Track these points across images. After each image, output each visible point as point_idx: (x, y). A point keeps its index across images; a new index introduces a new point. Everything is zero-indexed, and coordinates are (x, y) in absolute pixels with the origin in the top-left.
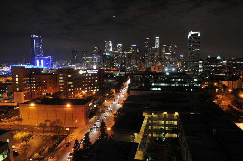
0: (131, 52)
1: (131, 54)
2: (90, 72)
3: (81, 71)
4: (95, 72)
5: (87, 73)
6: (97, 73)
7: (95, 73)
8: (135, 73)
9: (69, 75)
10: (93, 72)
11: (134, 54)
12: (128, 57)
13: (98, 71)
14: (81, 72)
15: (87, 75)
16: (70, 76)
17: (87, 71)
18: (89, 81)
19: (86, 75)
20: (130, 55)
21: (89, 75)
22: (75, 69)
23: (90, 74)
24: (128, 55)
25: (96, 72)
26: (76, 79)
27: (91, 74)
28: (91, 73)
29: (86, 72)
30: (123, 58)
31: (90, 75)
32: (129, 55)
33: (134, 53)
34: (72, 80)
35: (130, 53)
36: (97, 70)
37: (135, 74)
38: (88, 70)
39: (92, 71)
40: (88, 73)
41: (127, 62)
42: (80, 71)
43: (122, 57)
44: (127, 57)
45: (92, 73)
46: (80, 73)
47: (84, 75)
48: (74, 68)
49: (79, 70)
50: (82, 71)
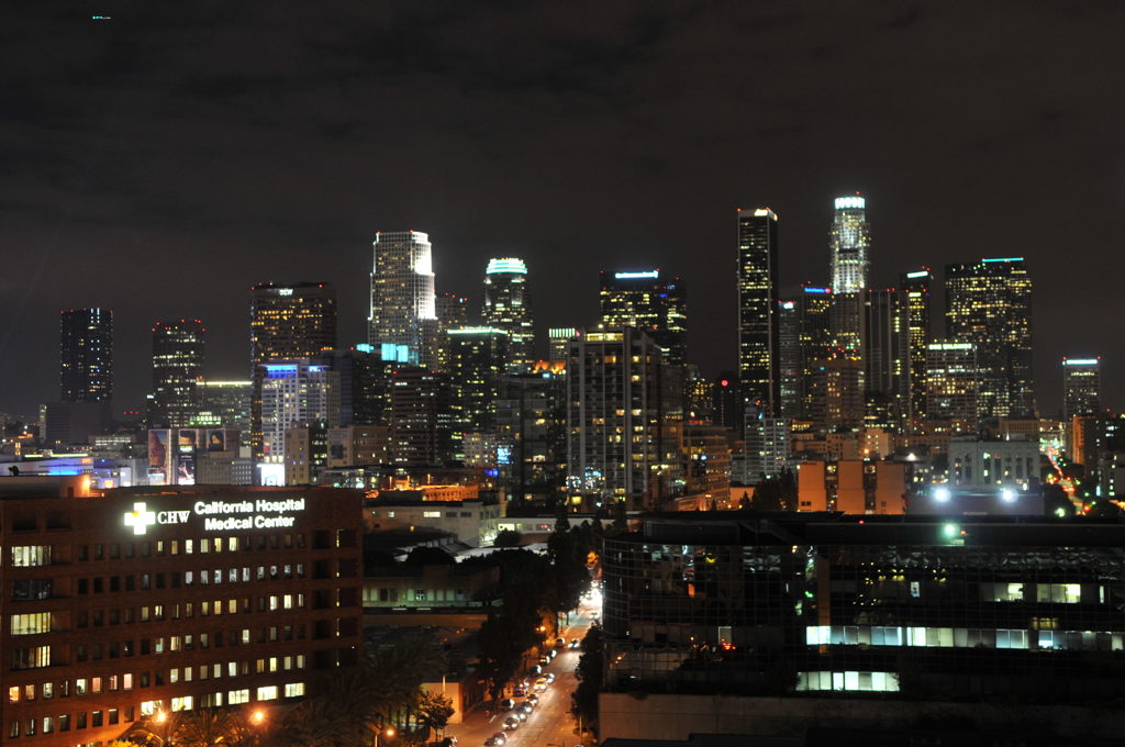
0: (611, 337)
1: (610, 348)
2: (222, 517)
3: (140, 506)
4: (274, 514)
5: (195, 527)
6: (288, 522)
7: (269, 523)
8: (649, 523)
9: (16, 550)
10: (254, 514)
11: (636, 351)
12: (588, 380)
13: (300, 505)
14: (139, 520)
15: (196, 546)
16: (25, 556)
17: (201, 508)
18: (218, 604)
19: (189, 544)
20: (606, 360)
21: (218, 542)
22: (86, 485)
23: (225, 535)
24: (580, 360)
25: (287, 514)
26: (91, 587)
27: (234, 533)
28: (232, 524)
29: (193, 516)
30: (538, 388)
31: (225, 544)
32: (588, 361)
33: (642, 343)
34: (50, 597)
35: (597, 345)
36: (297, 498)
37: (649, 532)
38: (208, 501)
39: (246, 507)
40: (210, 525)
41: (576, 423)
42: (131, 509)
43: (526, 382)
44: (575, 380)
45: (247, 524)
46: (132, 528)
47: (167, 547)
48: (69, 484)
49: (124, 498)
50: (149, 508)
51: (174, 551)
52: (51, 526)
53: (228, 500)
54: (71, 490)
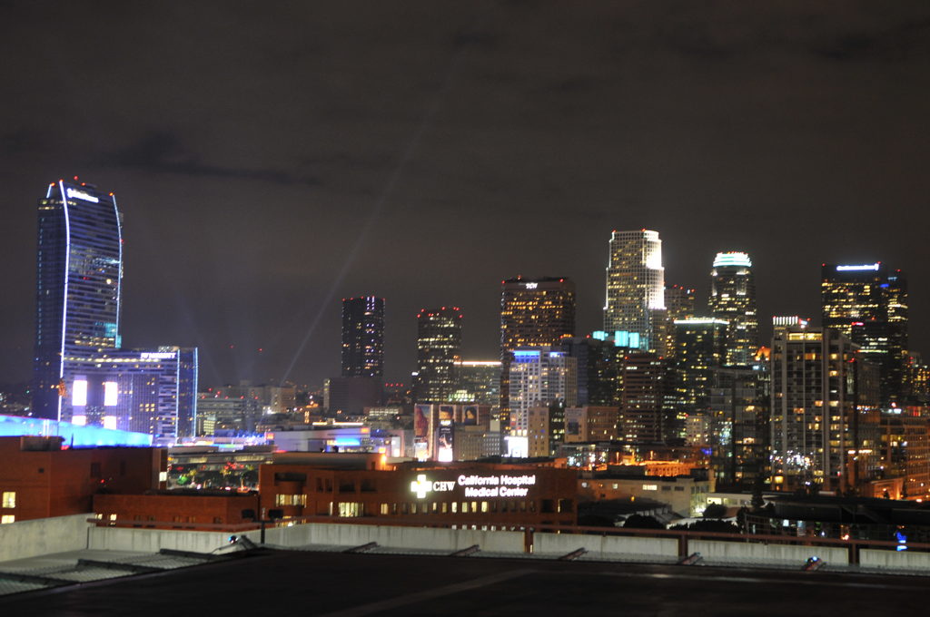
3: (422, 478)
4: (513, 487)
5: (458, 494)
10: (499, 486)
13: (532, 480)
14: (421, 487)
15: (459, 507)
16: (347, 510)
19: (454, 505)
21: (474, 505)
22: (383, 461)
23: (479, 500)
31: (479, 507)
38: (468, 475)
39: (493, 480)
42: (414, 478)
46: (415, 494)
47: (439, 507)
50: (428, 479)
51: (444, 510)
52: (364, 489)
53: (482, 475)
54: (374, 464)
